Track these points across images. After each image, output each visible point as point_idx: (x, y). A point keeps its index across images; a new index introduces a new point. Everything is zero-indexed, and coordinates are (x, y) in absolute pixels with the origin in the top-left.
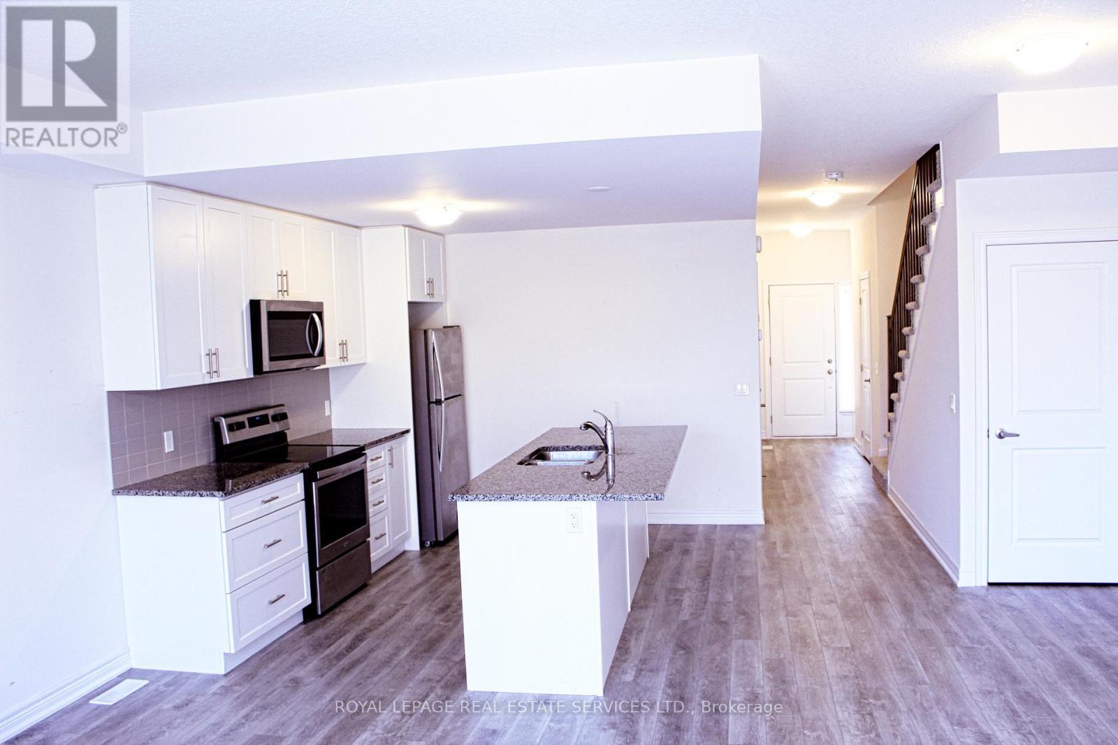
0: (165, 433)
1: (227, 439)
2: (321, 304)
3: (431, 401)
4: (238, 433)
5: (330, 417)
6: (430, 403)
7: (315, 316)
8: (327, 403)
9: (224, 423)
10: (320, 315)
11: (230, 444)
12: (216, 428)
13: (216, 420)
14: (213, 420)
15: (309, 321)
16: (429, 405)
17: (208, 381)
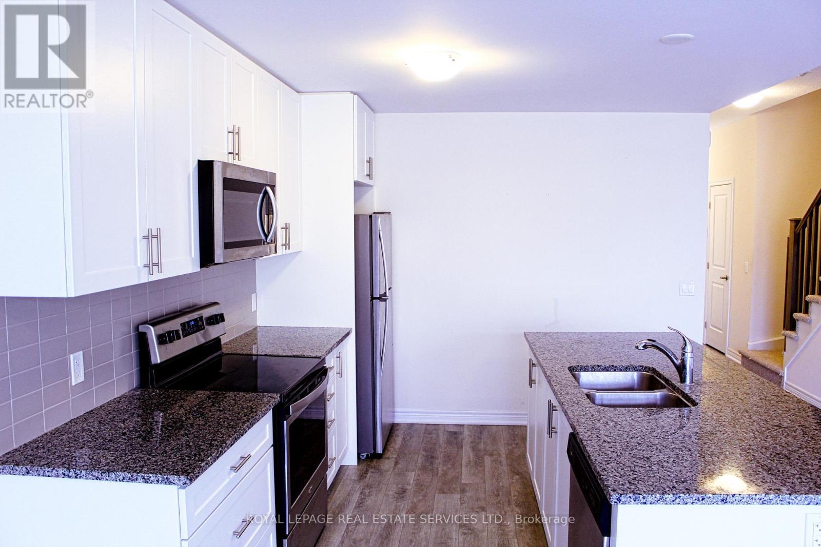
0: (72, 356)
1: (157, 356)
2: (274, 175)
3: (374, 296)
4: (170, 346)
5: (255, 312)
6: (373, 298)
7: (269, 189)
8: (253, 296)
9: (152, 333)
10: (273, 187)
11: (161, 363)
12: (142, 341)
13: (142, 329)
14: (137, 328)
15: (261, 195)
16: (372, 300)
17: (145, 278)
